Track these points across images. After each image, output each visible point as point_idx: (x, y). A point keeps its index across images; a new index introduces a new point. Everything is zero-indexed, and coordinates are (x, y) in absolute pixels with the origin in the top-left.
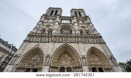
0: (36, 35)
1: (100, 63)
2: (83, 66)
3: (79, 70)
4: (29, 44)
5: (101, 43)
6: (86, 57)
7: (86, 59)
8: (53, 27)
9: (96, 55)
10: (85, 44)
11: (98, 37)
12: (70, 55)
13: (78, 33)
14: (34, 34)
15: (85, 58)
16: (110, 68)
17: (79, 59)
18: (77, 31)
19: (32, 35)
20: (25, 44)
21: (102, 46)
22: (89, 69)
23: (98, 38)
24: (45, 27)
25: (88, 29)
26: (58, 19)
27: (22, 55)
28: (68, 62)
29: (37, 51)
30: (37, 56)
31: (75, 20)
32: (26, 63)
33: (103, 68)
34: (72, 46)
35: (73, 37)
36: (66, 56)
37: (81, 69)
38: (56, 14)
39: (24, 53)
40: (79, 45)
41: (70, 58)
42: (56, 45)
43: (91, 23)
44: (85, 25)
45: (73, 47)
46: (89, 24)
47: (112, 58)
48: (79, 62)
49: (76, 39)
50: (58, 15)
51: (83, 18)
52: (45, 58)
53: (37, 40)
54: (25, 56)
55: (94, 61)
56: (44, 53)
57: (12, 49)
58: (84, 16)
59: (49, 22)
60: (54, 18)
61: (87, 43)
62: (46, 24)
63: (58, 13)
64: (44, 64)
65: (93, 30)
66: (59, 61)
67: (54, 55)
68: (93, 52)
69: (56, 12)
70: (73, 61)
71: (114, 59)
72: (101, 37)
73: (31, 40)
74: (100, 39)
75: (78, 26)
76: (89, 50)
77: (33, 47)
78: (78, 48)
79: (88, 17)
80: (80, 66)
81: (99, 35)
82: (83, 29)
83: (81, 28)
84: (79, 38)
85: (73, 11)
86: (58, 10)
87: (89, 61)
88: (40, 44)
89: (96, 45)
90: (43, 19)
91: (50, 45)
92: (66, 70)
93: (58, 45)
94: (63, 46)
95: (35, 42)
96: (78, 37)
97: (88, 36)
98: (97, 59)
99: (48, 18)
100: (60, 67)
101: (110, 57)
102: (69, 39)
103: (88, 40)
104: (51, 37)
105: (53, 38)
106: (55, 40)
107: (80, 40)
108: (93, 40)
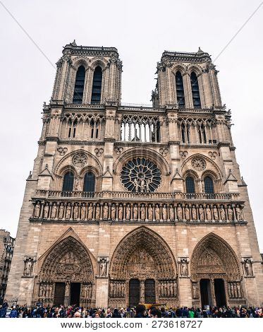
2: (179, 279)
3: (172, 284)
4: (44, 227)
7: (189, 265)
8: (98, 162)
9: (217, 253)
10: (194, 228)
11: (233, 205)
12: (152, 254)
13: (178, 193)
14: (47, 194)
16: (238, 280)
17: (174, 264)
18: (174, 183)
19: (44, 199)
22: (193, 282)
23: (232, 208)
24: (69, 162)
25: (213, 169)
26: (110, 128)
28: (148, 269)
29: (70, 246)
30: (72, 257)
31: (173, 131)
33: (225, 280)
34: (158, 232)
35: (163, 205)
36: (142, 253)
37: (175, 284)
40: (177, 231)
41: (151, 259)
42: (117, 230)
45: (162, 235)
46: (218, 147)
47: (247, 261)
48: (173, 270)
49: (171, 210)
50: (112, 106)
53: (61, 215)
54: (46, 258)
55: (208, 266)
56: (91, 250)
58: (209, 104)
60: (95, 119)
61: (198, 224)
62: (69, 149)
64: (98, 276)
65: (227, 171)
66: (126, 267)
67: (115, 256)
68: (211, 245)
69: (98, 72)
70: (158, 267)
73: (46, 215)
74: (238, 210)
75: (182, 154)
76: (199, 243)
77: (60, 235)
78: (174, 237)
80: (174, 278)
81: (239, 199)
82: (198, 165)
83: (189, 166)
84: (180, 209)
85: (168, 70)
86: (106, 64)
87: (197, 266)
88: (74, 227)
89: (221, 229)
90: (57, 128)
91: (101, 230)
92: (143, 285)
93: (122, 230)
94: (134, 233)
95: (59, 222)
96: (175, 205)
97: (204, 202)
98: (216, 261)
99: (73, 118)
100: (128, 278)
101: (243, 260)
102: (150, 213)
103: (202, 216)
104: (100, 206)
105: (105, 211)
106: (113, 215)
107: (180, 216)
108: (216, 215)
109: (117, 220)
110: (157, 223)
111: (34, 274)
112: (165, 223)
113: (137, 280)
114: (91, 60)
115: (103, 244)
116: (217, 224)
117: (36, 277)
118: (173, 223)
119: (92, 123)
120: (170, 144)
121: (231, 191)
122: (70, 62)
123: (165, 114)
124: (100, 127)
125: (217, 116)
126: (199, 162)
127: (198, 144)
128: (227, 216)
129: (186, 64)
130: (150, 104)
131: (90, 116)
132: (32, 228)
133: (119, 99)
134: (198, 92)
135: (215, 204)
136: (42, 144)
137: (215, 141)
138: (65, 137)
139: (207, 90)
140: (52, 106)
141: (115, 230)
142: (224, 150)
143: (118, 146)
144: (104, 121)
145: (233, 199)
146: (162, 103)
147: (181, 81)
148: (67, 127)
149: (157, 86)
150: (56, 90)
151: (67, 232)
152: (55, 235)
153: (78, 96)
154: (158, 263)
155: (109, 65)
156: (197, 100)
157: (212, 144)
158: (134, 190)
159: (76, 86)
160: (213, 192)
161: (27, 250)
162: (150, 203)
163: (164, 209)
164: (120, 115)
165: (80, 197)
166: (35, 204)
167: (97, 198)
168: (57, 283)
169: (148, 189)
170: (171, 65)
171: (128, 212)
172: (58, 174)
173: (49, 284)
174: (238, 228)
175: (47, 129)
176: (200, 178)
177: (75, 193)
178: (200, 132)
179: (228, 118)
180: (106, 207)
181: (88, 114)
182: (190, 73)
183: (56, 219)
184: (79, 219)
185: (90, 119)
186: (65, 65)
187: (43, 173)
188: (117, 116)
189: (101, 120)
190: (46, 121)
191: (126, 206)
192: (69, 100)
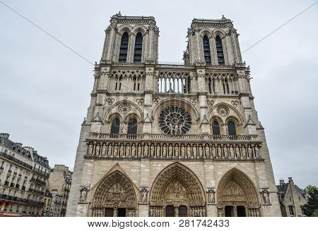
1: (242, 199)
2: (207, 206)
3: (201, 210)
4: (96, 163)
5: (253, 161)
6: (215, 190)
7: (216, 194)
9: (239, 185)
10: (219, 163)
11: (253, 145)
12: (184, 184)
13: (205, 134)
14: (98, 136)
16: (257, 207)
17: (203, 194)
18: (203, 126)
19: (96, 140)
20: (89, 164)
21: (255, 166)
22: (218, 209)
23: (251, 147)
25: (235, 115)
26: (149, 82)
27: (92, 186)
28: (182, 197)
29: (117, 178)
30: (119, 187)
32: (101, 198)
33: (246, 207)
34: (190, 167)
35: (193, 145)
36: (176, 185)
37: (204, 210)
39: (94, 182)
40: (205, 166)
41: (184, 189)
43: (247, 95)
44: (229, 102)
45: (192, 170)
46: (239, 97)
47: (265, 191)
48: (203, 199)
49: (200, 149)
50: (150, 64)
55: (232, 196)
56: (134, 182)
57: (35, 160)
58: (231, 63)
60: (137, 75)
61: (223, 161)
63: (147, 54)
65: (247, 119)
66: (163, 196)
67: (154, 186)
68: (234, 178)
69: (139, 36)
72: (258, 144)
73: (98, 153)
74: (257, 149)
75: (209, 103)
76: (224, 176)
77: (109, 170)
78: (203, 171)
79: (242, 67)
80: (203, 204)
81: (257, 140)
82: (222, 112)
83: (215, 112)
84: (207, 148)
85: (197, 34)
86: (145, 30)
87: (222, 196)
88: (120, 162)
89: (243, 164)
90: (106, 82)
91: (142, 166)
92: (177, 211)
93: (160, 165)
94: (170, 168)
95: (108, 159)
96: (204, 145)
97: (228, 142)
98: (238, 191)
99: (119, 74)
100: (165, 205)
101: (261, 190)
102: (183, 151)
103: (226, 154)
104: (141, 146)
105: (146, 150)
106: (152, 153)
107: (208, 154)
108: (238, 153)
109: (155, 157)
110: (189, 160)
111: (88, 200)
112: (195, 160)
113: (172, 206)
114: (133, 28)
115: (144, 177)
116: (239, 160)
117: (90, 203)
118: (202, 160)
119: (135, 78)
120: (199, 94)
121: (250, 133)
122: (116, 30)
123: (195, 70)
124: (140, 82)
125: (238, 71)
126: (223, 109)
127: (222, 94)
128: (247, 154)
129: (212, 29)
130: (182, 62)
131: (133, 73)
132: (87, 164)
133: (156, 58)
134: (222, 52)
135: (237, 144)
136: (94, 95)
137: (236, 92)
138: (112, 90)
139: (230, 50)
140: (102, 65)
141: (154, 165)
142: (244, 99)
143: (156, 96)
144: (144, 77)
145: (252, 139)
146: (192, 62)
147: (208, 43)
148: (114, 82)
149: (188, 47)
150: (105, 52)
151: (114, 167)
152: (105, 169)
153: (123, 56)
154: (189, 193)
155: (148, 31)
156: (221, 58)
157: (234, 95)
158: (169, 133)
159: (121, 49)
160: (235, 134)
161: (82, 182)
162: (183, 144)
163: (194, 149)
164: (157, 72)
165: (125, 138)
166: (89, 144)
167: (139, 139)
168: (106, 208)
169: (181, 132)
170: (199, 30)
171: (165, 151)
172: (107, 120)
173: (100, 209)
174: (256, 164)
175: (98, 84)
176: (224, 122)
177: (121, 135)
178: (224, 85)
179: (248, 72)
180: (146, 147)
181: (131, 71)
182: (215, 36)
183: (106, 156)
184: (124, 157)
185: (133, 75)
186: (113, 32)
187: (95, 119)
188: (155, 72)
189: (142, 75)
190: (97, 77)
191: (163, 146)
192: (116, 60)
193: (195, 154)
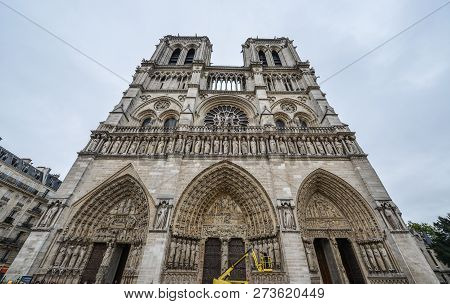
0: (119, 132)
2: (282, 234)
3: (270, 245)
4: (96, 163)
5: (349, 158)
6: (293, 203)
7: (295, 211)
8: (181, 106)
10: (294, 163)
11: (341, 137)
12: (238, 200)
13: (267, 125)
14: (114, 129)
15: (292, 209)
16: (378, 238)
17: (271, 212)
18: (263, 118)
20: (84, 165)
21: (354, 166)
23: (340, 141)
24: (151, 106)
25: (305, 111)
26: (196, 78)
27: (75, 199)
28: (233, 223)
29: (125, 189)
30: (128, 205)
31: (259, 80)
32: (90, 224)
33: (352, 239)
34: (246, 168)
35: (251, 138)
36: (225, 201)
37: (276, 244)
38: (189, 60)
39: (82, 192)
40: (272, 165)
41: (239, 209)
42: (191, 166)
43: (317, 88)
44: (295, 97)
45: (251, 171)
46: (307, 93)
47: (386, 206)
48: (271, 221)
49: (262, 143)
50: (199, 63)
51: (289, 70)
52: (152, 210)
53: (122, 150)
54: (86, 203)
55: (322, 219)
56: (152, 191)
57: (48, 184)
58: (291, 63)
59: (164, 88)
60: (183, 75)
61: (299, 158)
62: (154, 96)
63: (199, 55)
64: (152, 229)
65: (323, 110)
66: (201, 219)
67: (184, 199)
68: (320, 187)
69: (191, 52)
70: (249, 218)
71: (393, 209)
72: (350, 136)
73: (104, 150)
74: (349, 141)
75: (270, 99)
76: (305, 182)
77: (113, 173)
78: (268, 174)
79: (306, 65)
80: (274, 232)
81: (345, 131)
82: (288, 109)
83: (278, 108)
84: (272, 141)
86: (198, 45)
87: (305, 218)
88: (136, 163)
89: (332, 163)
90: (143, 79)
91: (169, 165)
92: (225, 248)
93: (197, 165)
94: (214, 169)
95: (117, 157)
96: (267, 137)
97: (302, 135)
98: (332, 211)
99: (162, 75)
100: (204, 237)
101: (379, 204)
102: (235, 146)
103: (302, 149)
106: (188, 149)
107: (274, 149)
109: (192, 154)
110: (244, 157)
111: (55, 225)
112: (255, 157)
113: (217, 239)
114: (185, 44)
116: (324, 157)
117: (59, 230)
118: (266, 157)
119: (179, 79)
120: (257, 87)
121: (333, 124)
122: (167, 43)
123: (250, 71)
126: (289, 106)
127: (285, 91)
129: (267, 45)
131: (178, 74)
132: (79, 163)
135: (317, 137)
137: (302, 89)
139: (288, 58)
140: (143, 64)
141: (188, 165)
142: (312, 92)
143: (203, 93)
144: (191, 77)
145: (337, 130)
151: (124, 169)
152: (107, 172)
157: (300, 91)
163: (253, 143)
164: (207, 72)
168: (96, 244)
171: (207, 146)
172: (136, 117)
173: (82, 244)
174: (356, 161)
176: (292, 118)
178: (286, 84)
180: (180, 140)
182: (271, 50)
185: (178, 76)
187: (116, 111)
188: (204, 73)
189: (188, 76)
193: (254, 150)
